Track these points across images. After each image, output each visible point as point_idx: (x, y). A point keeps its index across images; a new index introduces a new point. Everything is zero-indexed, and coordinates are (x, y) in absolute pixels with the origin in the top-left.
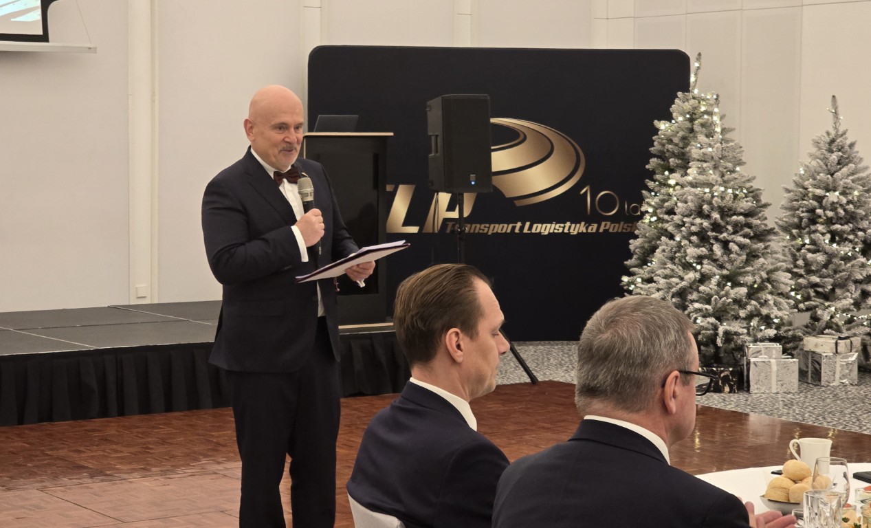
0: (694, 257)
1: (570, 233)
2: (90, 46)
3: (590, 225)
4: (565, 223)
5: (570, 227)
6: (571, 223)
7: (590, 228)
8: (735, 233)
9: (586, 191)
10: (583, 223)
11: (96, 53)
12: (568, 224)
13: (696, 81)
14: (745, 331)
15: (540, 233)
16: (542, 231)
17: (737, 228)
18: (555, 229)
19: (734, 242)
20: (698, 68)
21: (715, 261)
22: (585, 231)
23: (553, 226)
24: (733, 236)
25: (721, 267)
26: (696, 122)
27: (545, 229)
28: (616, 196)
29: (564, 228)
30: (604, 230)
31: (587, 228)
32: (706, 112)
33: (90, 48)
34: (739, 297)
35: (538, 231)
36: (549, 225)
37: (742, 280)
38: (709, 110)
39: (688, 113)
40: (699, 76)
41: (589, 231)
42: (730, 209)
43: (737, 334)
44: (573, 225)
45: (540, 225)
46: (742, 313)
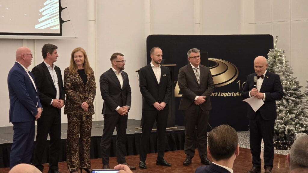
4: (232, 93)
6: (234, 93)
8: (290, 96)
9: (239, 82)
10: (238, 93)
11: (77, 39)
12: (233, 93)
13: (276, 45)
14: (295, 129)
17: (291, 95)
19: (290, 99)
20: (277, 41)
21: (284, 106)
23: (228, 94)
25: (286, 108)
26: (276, 59)
31: (239, 94)
33: (75, 37)
34: (292, 118)
35: (223, 95)
36: (227, 93)
37: (293, 112)
38: (280, 55)
39: (274, 56)
40: (277, 43)
42: (289, 88)
43: (292, 130)
44: (235, 93)
45: (224, 93)
46: (293, 123)
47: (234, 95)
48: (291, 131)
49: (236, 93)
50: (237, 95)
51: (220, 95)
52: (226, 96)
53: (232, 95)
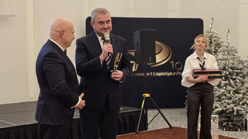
0: (223, 84)
1: (167, 75)
2: (13, 14)
3: (173, 73)
4: (166, 72)
5: (167, 74)
6: (168, 72)
7: (173, 74)
9: (172, 63)
10: (171, 72)
11: (15, 17)
12: (167, 73)
13: (212, 27)
15: (158, 75)
16: (159, 75)
17: (237, 74)
18: (163, 74)
19: (237, 79)
20: (213, 23)
21: (230, 85)
22: (172, 75)
23: (162, 73)
24: (236, 77)
25: (233, 87)
26: (212, 40)
27: (160, 74)
28: (181, 64)
29: (165, 74)
30: (178, 74)
31: (172, 74)
32: (215, 37)
33: (12, 15)
34: (240, 97)
35: (157, 75)
36: (161, 73)
37: (240, 91)
39: (209, 37)
40: (213, 25)
41: (173, 75)
42: (235, 68)
44: (168, 73)
45: (158, 73)
46: (241, 103)
47: (168, 75)
48: (239, 111)
49: (170, 73)
50: (170, 75)
51: (155, 74)
52: (160, 75)
53: (166, 75)
